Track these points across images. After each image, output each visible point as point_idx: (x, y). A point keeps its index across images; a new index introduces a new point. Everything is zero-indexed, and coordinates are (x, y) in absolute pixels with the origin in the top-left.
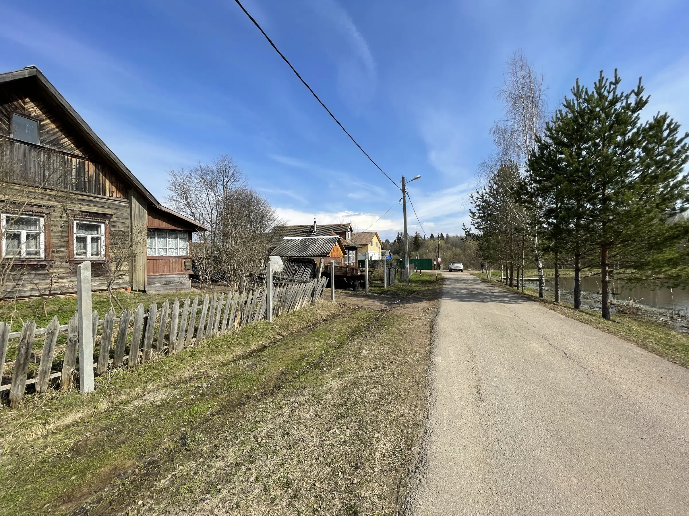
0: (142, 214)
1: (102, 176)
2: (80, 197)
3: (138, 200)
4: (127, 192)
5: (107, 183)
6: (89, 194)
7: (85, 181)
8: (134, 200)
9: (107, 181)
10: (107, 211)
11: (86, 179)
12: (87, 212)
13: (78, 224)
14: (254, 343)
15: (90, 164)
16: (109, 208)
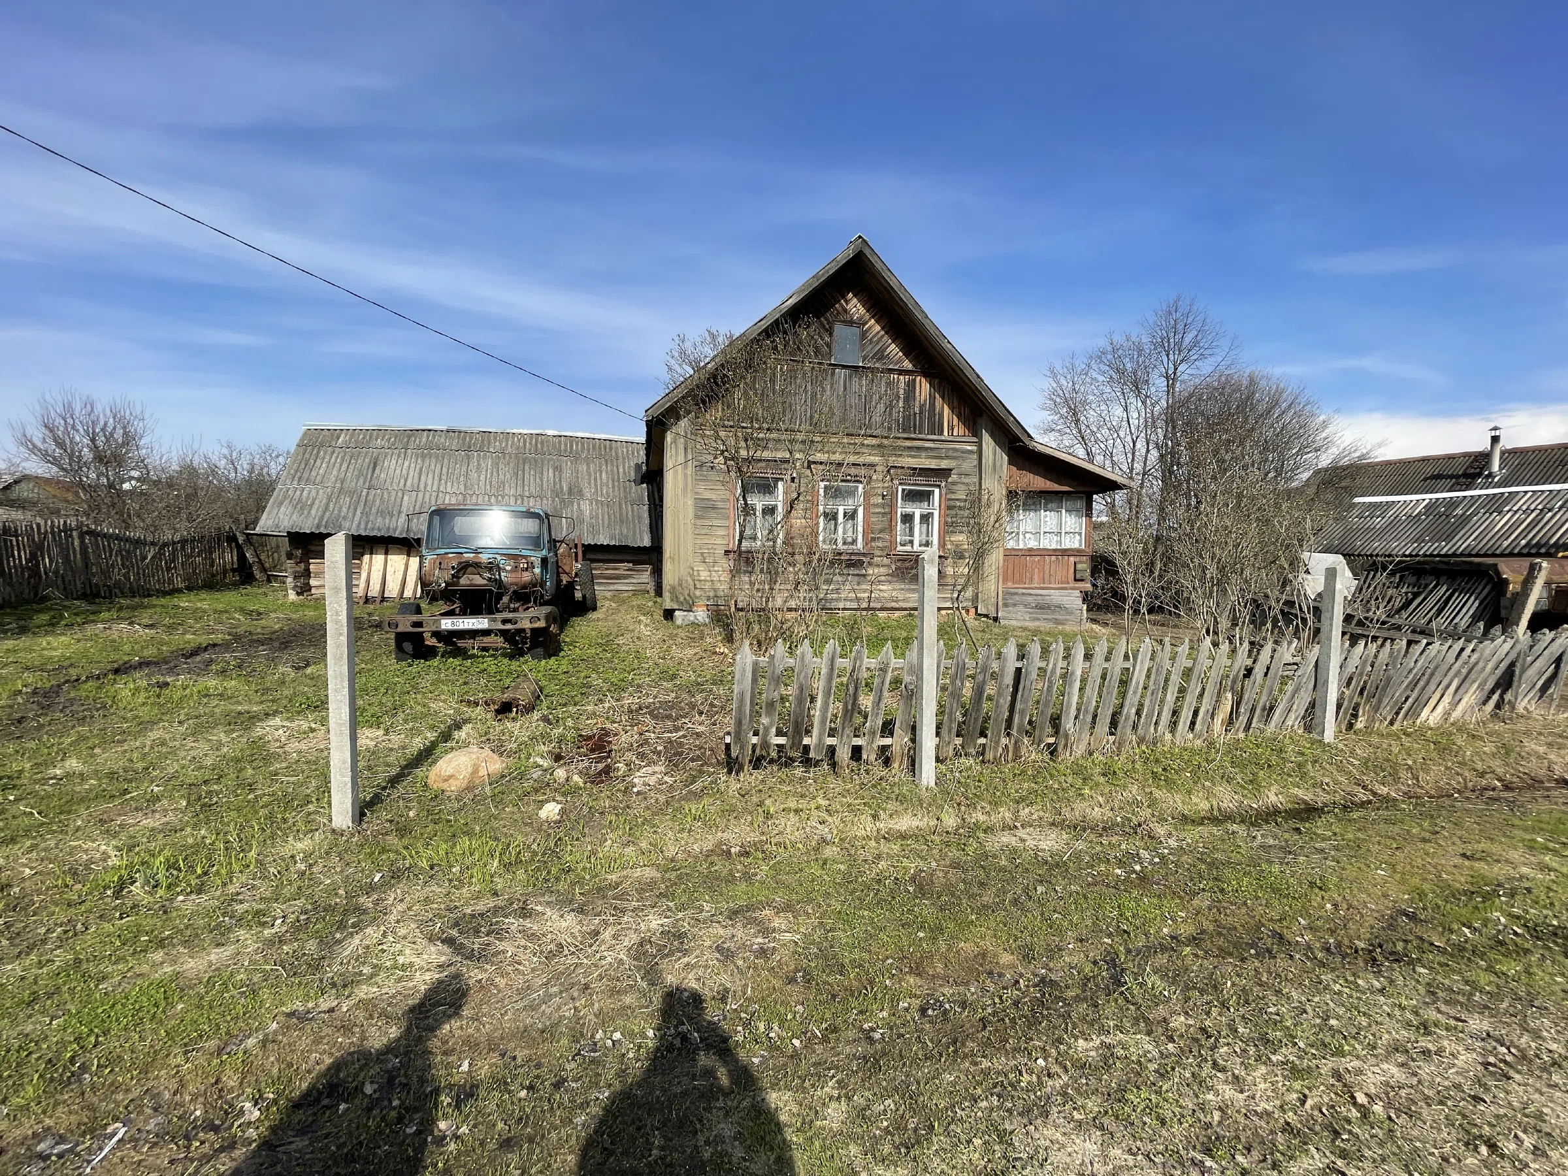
0: (998, 464)
1: (939, 401)
2: (908, 443)
3: (992, 436)
4: (975, 423)
5: (946, 410)
6: (920, 436)
7: (915, 414)
8: (986, 438)
9: (946, 407)
10: (944, 464)
11: (917, 410)
12: (915, 469)
13: (903, 490)
14: (1274, 789)
15: (923, 380)
16: (947, 457)
